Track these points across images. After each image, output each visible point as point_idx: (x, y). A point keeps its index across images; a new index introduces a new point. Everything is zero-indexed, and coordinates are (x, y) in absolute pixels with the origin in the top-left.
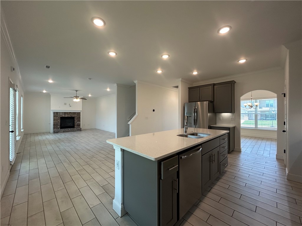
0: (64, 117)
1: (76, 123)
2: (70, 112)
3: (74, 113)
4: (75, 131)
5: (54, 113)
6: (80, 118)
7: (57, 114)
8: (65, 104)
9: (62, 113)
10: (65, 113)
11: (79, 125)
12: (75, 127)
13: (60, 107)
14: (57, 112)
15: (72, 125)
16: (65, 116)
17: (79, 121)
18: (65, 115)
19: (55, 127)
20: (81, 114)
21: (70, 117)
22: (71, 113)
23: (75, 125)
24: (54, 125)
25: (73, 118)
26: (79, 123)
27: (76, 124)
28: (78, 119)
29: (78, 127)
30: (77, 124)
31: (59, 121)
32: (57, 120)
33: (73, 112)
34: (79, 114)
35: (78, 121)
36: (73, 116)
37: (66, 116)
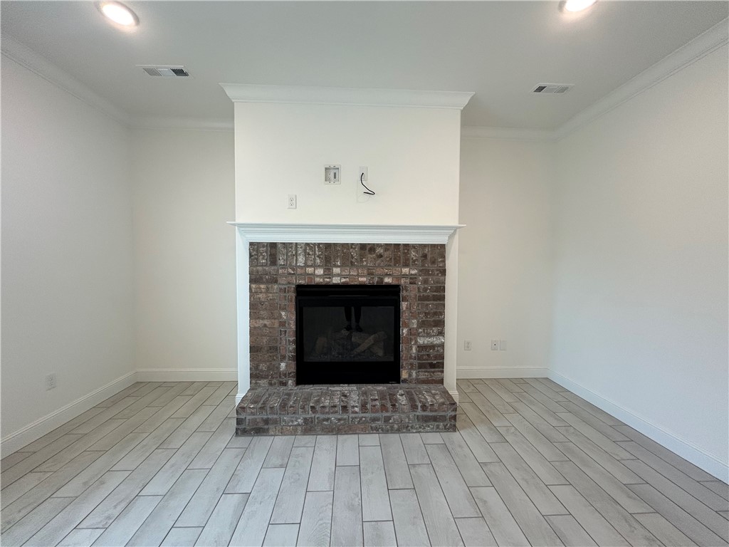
0: (318, 286)
1: (413, 340)
2: (363, 246)
3: (399, 253)
4: (403, 428)
5: (255, 248)
6: (438, 295)
7: (273, 261)
8: (331, 174)
9: (306, 254)
10: (330, 252)
11: (433, 362)
12: (404, 375)
13: (293, 202)
14: (273, 245)
15: (380, 354)
16: (331, 275)
17: (436, 322)
18: (328, 273)
19: (263, 367)
20: (453, 263)
21: (362, 287)
22: (371, 248)
23: (403, 362)
24: (254, 349)
25: (387, 296)
26: (435, 341)
27: (409, 351)
28: (431, 305)
29: (423, 376)
30: (421, 348)
31: (288, 316)
32: (273, 308)
33: (387, 247)
34: (432, 258)
35: (422, 324)
36: (388, 280)
37: (336, 280)
